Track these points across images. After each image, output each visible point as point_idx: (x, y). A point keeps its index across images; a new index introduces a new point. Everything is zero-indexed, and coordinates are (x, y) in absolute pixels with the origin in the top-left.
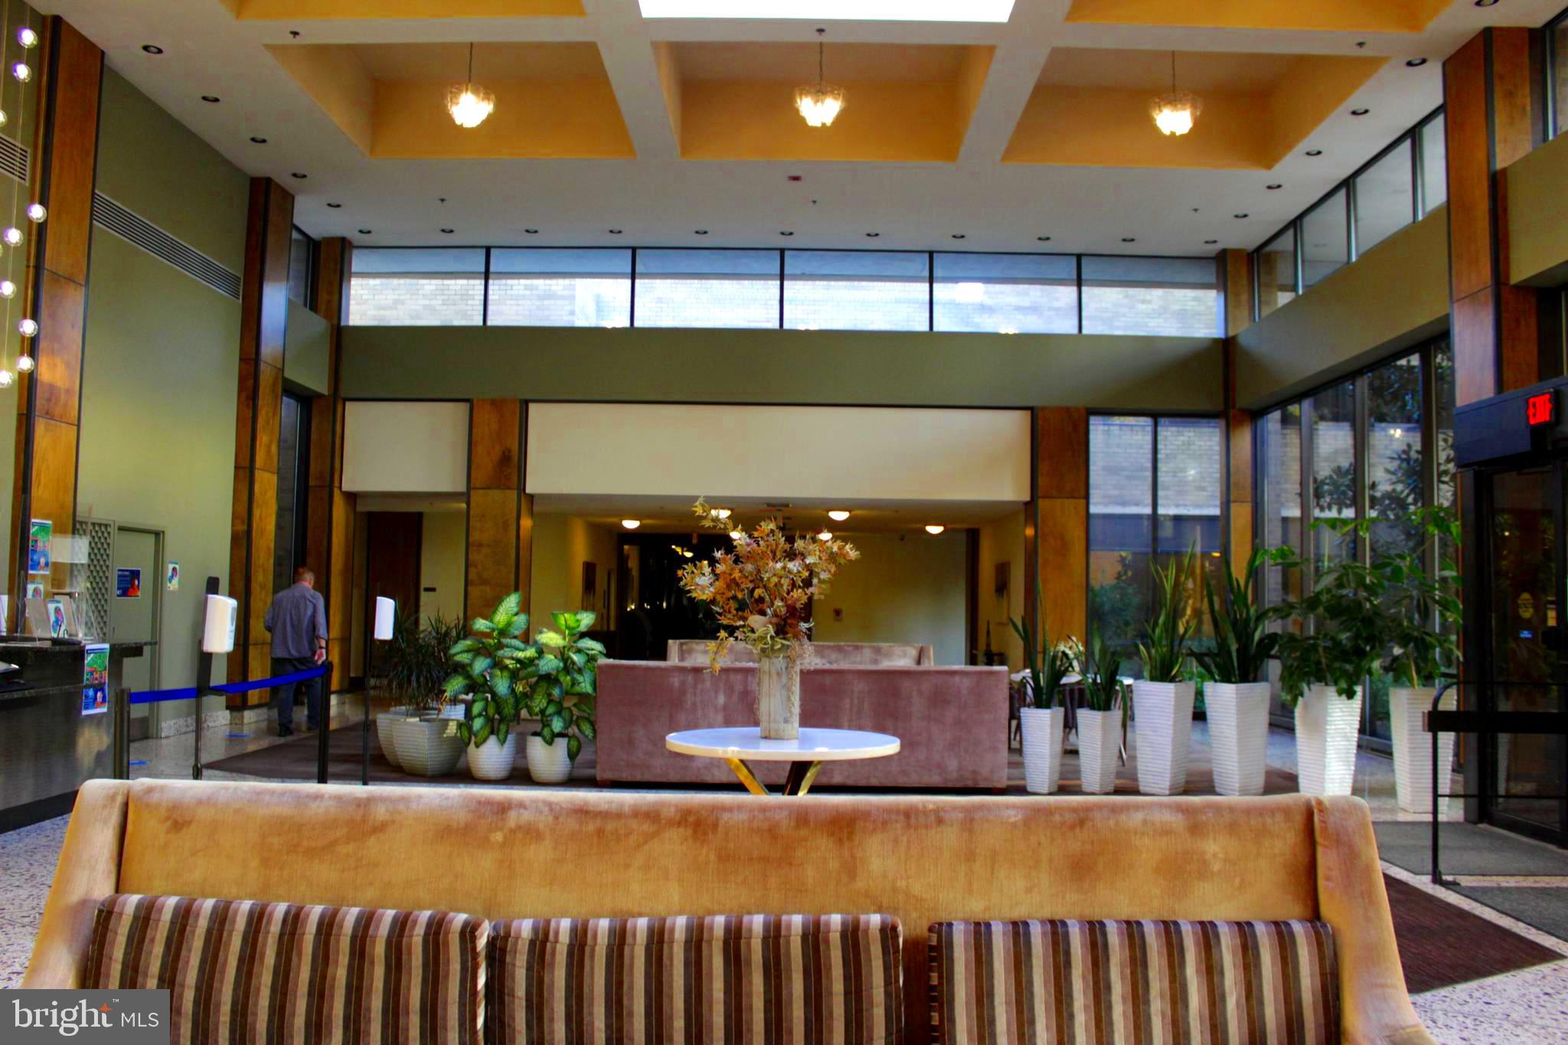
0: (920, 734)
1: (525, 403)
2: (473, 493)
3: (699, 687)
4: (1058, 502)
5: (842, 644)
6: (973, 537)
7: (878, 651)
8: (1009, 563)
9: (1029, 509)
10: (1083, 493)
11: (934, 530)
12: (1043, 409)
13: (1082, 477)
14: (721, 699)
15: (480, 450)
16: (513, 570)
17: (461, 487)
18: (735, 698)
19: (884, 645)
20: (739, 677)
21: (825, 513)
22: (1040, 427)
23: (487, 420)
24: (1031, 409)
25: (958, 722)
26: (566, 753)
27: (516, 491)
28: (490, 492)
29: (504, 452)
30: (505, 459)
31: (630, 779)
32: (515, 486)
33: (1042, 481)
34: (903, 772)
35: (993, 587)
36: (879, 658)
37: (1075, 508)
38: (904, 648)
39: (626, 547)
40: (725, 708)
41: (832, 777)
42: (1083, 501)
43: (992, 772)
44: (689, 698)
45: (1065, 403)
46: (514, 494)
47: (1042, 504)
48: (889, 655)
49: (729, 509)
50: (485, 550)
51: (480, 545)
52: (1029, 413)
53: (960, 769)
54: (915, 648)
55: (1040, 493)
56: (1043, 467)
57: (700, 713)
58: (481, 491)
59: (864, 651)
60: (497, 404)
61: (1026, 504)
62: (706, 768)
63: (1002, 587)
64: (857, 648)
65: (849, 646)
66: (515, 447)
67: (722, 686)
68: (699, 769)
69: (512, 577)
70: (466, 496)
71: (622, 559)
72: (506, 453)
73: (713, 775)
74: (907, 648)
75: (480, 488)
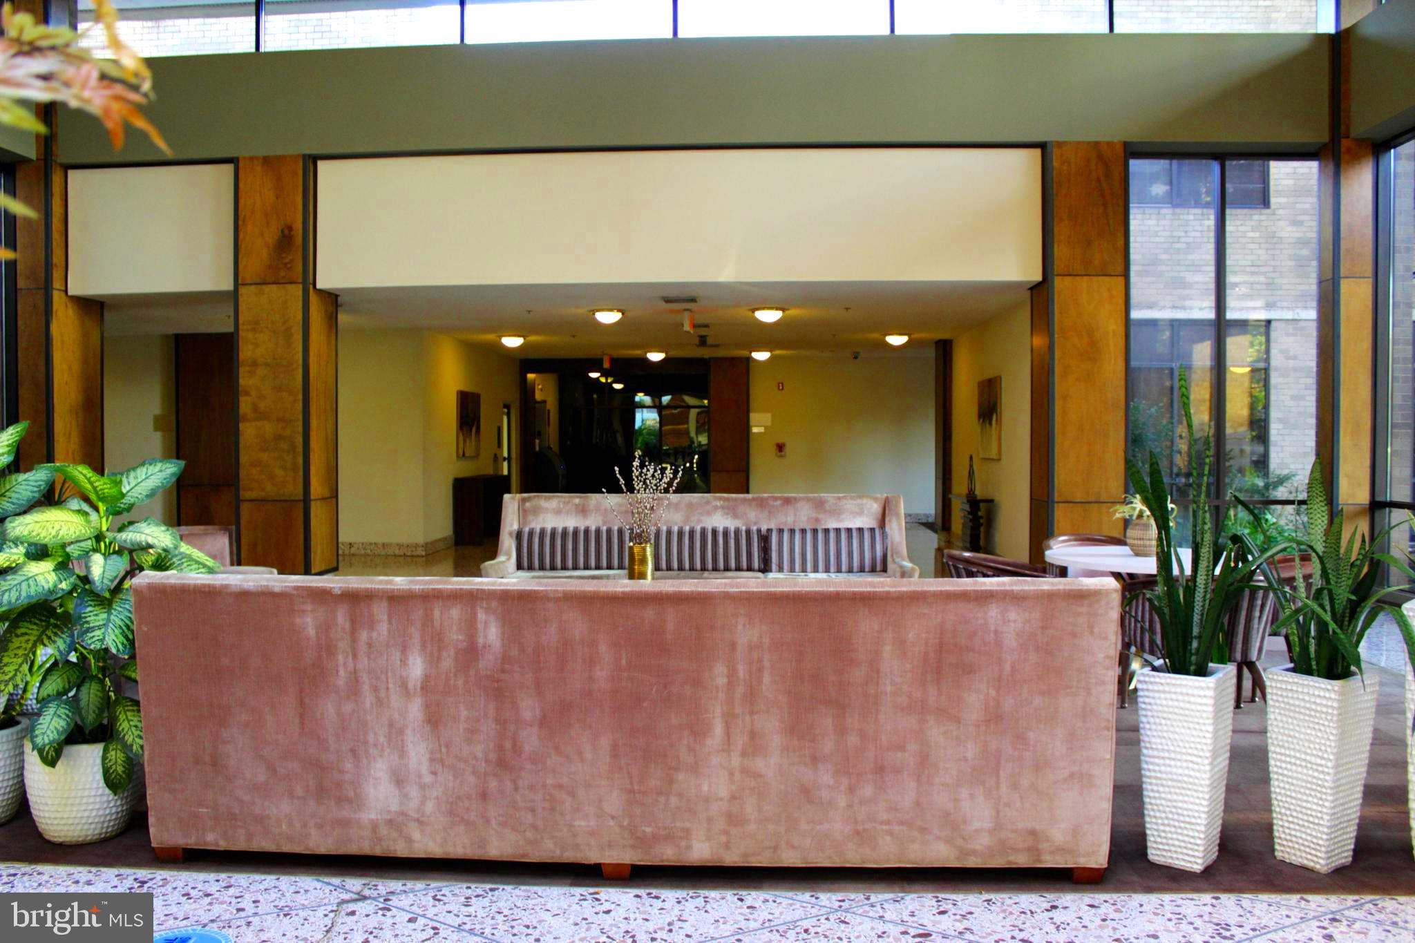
0: (901, 747)
1: (311, 161)
2: (242, 290)
3: (364, 636)
4: (1084, 283)
5: (765, 495)
6: (945, 350)
7: (820, 504)
8: (1000, 378)
9: (1040, 293)
10: (1120, 268)
11: (896, 340)
12: (1060, 144)
13: (1121, 242)
14: (417, 667)
15: (250, 229)
16: (300, 397)
17: (227, 284)
18: (447, 663)
19: (829, 497)
20: (455, 612)
21: (750, 313)
22: (1055, 172)
23: (261, 190)
24: (1042, 146)
25: (994, 717)
26: (99, 777)
27: (301, 286)
28: (267, 288)
29: (282, 231)
30: (285, 240)
31: (223, 845)
32: (300, 280)
33: (1059, 252)
34: (859, 835)
35: (974, 410)
36: (821, 516)
37: (1109, 290)
38: (859, 501)
39: (531, 376)
40: (426, 686)
41: (689, 848)
42: (1121, 280)
43: (1075, 832)
44: (342, 664)
45: (1093, 137)
46: (297, 290)
47: (1059, 284)
48: (836, 512)
49: (619, 311)
50: (261, 371)
51: (255, 364)
52: (1037, 153)
53: (997, 828)
54: (876, 499)
55: (1056, 270)
56: (1062, 230)
57: (368, 699)
58: (253, 288)
59: (799, 505)
60: (270, 163)
61: (1035, 288)
62: (390, 822)
63: (989, 410)
64: (787, 501)
65: (776, 499)
66: (298, 226)
67: (415, 633)
68: (374, 826)
69: (300, 406)
70: (233, 297)
71: (526, 391)
72: (286, 232)
73: (410, 840)
74: (865, 501)
75: (251, 284)
